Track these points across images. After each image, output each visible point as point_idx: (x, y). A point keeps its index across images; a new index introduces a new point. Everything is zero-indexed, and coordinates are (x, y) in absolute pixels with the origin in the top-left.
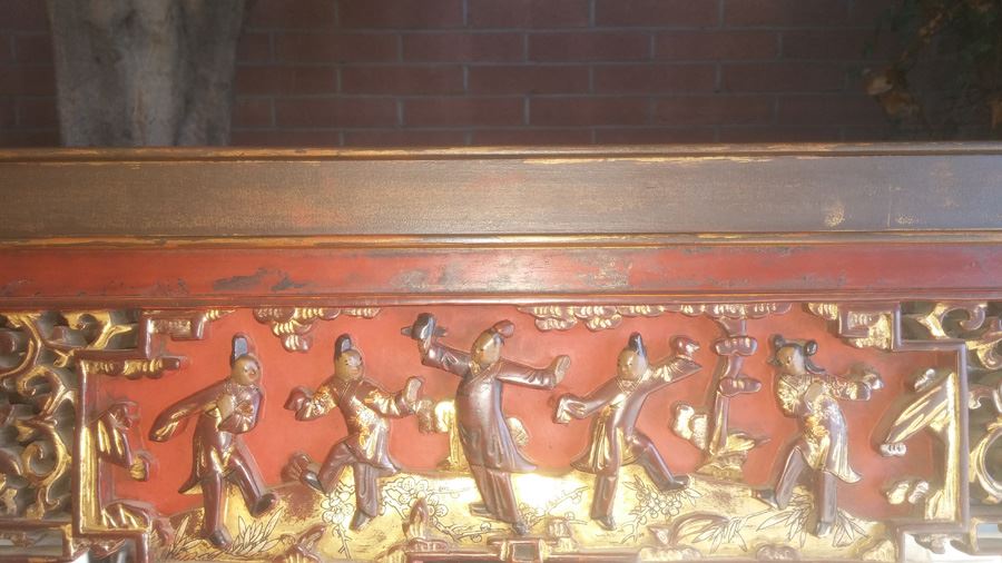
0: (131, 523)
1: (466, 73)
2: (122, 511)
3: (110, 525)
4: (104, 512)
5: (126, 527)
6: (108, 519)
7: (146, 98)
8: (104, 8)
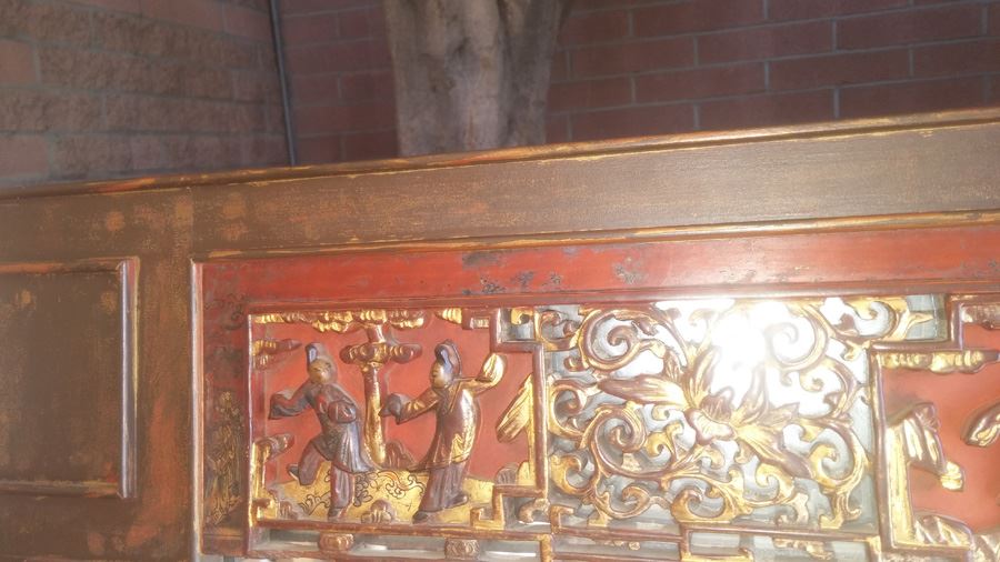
0: (951, 539)
1: (767, 69)
2: (940, 525)
3: (927, 541)
4: (917, 525)
5: (946, 543)
6: (923, 534)
7: (476, 121)
8: (440, 39)
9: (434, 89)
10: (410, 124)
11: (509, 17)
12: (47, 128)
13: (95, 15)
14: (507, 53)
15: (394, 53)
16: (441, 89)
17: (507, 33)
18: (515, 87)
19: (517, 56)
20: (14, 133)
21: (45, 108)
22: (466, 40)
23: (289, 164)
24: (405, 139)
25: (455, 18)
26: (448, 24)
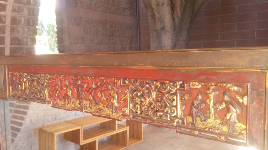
1: (256, 32)
7: (166, 44)
8: (159, 26)
9: (157, 37)
10: (153, 45)
11: (175, 21)
12: (83, 43)
13: (95, 21)
14: (175, 29)
15: (150, 29)
16: (159, 37)
17: (174, 25)
18: (177, 37)
19: (177, 30)
20: (76, 44)
21: (83, 39)
22: (164, 26)
23: (138, 50)
24: (152, 47)
25: (162, 21)
26: (160, 23)
